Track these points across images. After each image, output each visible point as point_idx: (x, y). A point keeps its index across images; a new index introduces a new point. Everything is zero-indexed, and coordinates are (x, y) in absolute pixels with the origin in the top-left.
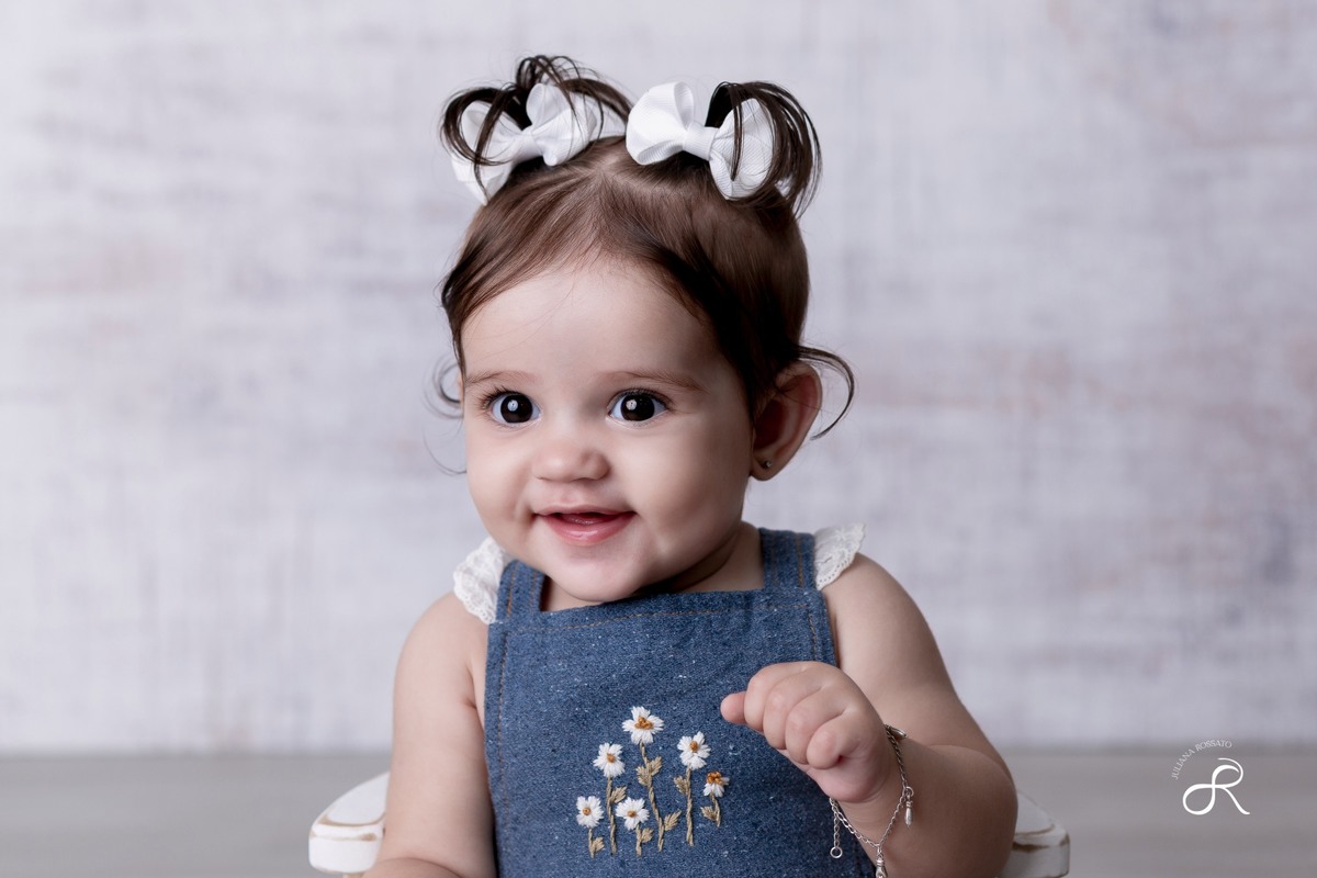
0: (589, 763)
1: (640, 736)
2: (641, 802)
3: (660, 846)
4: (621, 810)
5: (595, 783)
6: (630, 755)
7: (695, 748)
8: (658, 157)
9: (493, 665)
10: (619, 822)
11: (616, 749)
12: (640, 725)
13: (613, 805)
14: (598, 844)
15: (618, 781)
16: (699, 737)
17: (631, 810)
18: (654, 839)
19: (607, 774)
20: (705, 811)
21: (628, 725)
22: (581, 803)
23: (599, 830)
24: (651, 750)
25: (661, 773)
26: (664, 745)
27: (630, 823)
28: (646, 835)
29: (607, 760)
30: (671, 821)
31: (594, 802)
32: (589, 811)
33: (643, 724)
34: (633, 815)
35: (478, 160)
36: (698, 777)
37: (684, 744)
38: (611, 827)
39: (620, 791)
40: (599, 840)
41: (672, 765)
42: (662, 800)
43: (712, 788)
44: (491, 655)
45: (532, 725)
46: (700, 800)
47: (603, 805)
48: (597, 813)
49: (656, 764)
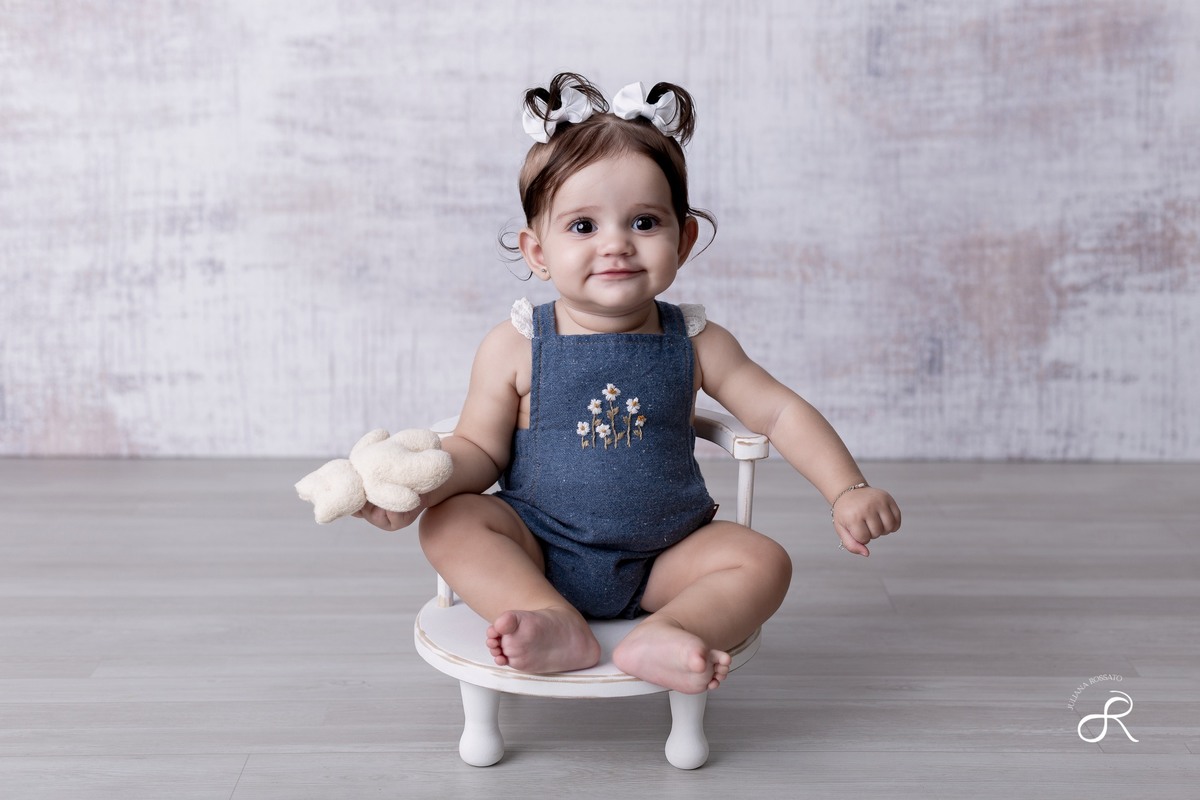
0: (586, 407)
1: (610, 397)
2: (608, 426)
3: (615, 446)
4: (598, 430)
5: (588, 416)
6: (604, 405)
7: (635, 404)
8: (633, 117)
9: (536, 357)
10: (597, 434)
11: (599, 402)
12: (609, 392)
13: (595, 427)
14: (586, 443)
15: (598, 416)
16: (636, 400)
17: (603, 430)
18: (613, 443)
19: (593, 413)
20: (635, 432)
21: (604, 392)
22: (580, 424)
23: (588, 437)
24: (614, 404)
25: (618, 414)
26: (620, 401)
27: (602, 435)
28: (607, 441)
29: (594, 407)
30: (620, 435)
31: (586, 425)
32: (583, 428)
33: (612, 392)
34: (605, 432)
35: (547, 119)
36: (634, 417)
37: (629, 402)
38: (592, 435)
39: (599, 421)
40: (587, 442)
41: (623, 411)
42: (618, 426)
43: (639, 423)
44: (534, 354)
45: (558, 388)
46: (633, 427)
47: (590, 426)
48: (587, 430)
49: (616, 409)
